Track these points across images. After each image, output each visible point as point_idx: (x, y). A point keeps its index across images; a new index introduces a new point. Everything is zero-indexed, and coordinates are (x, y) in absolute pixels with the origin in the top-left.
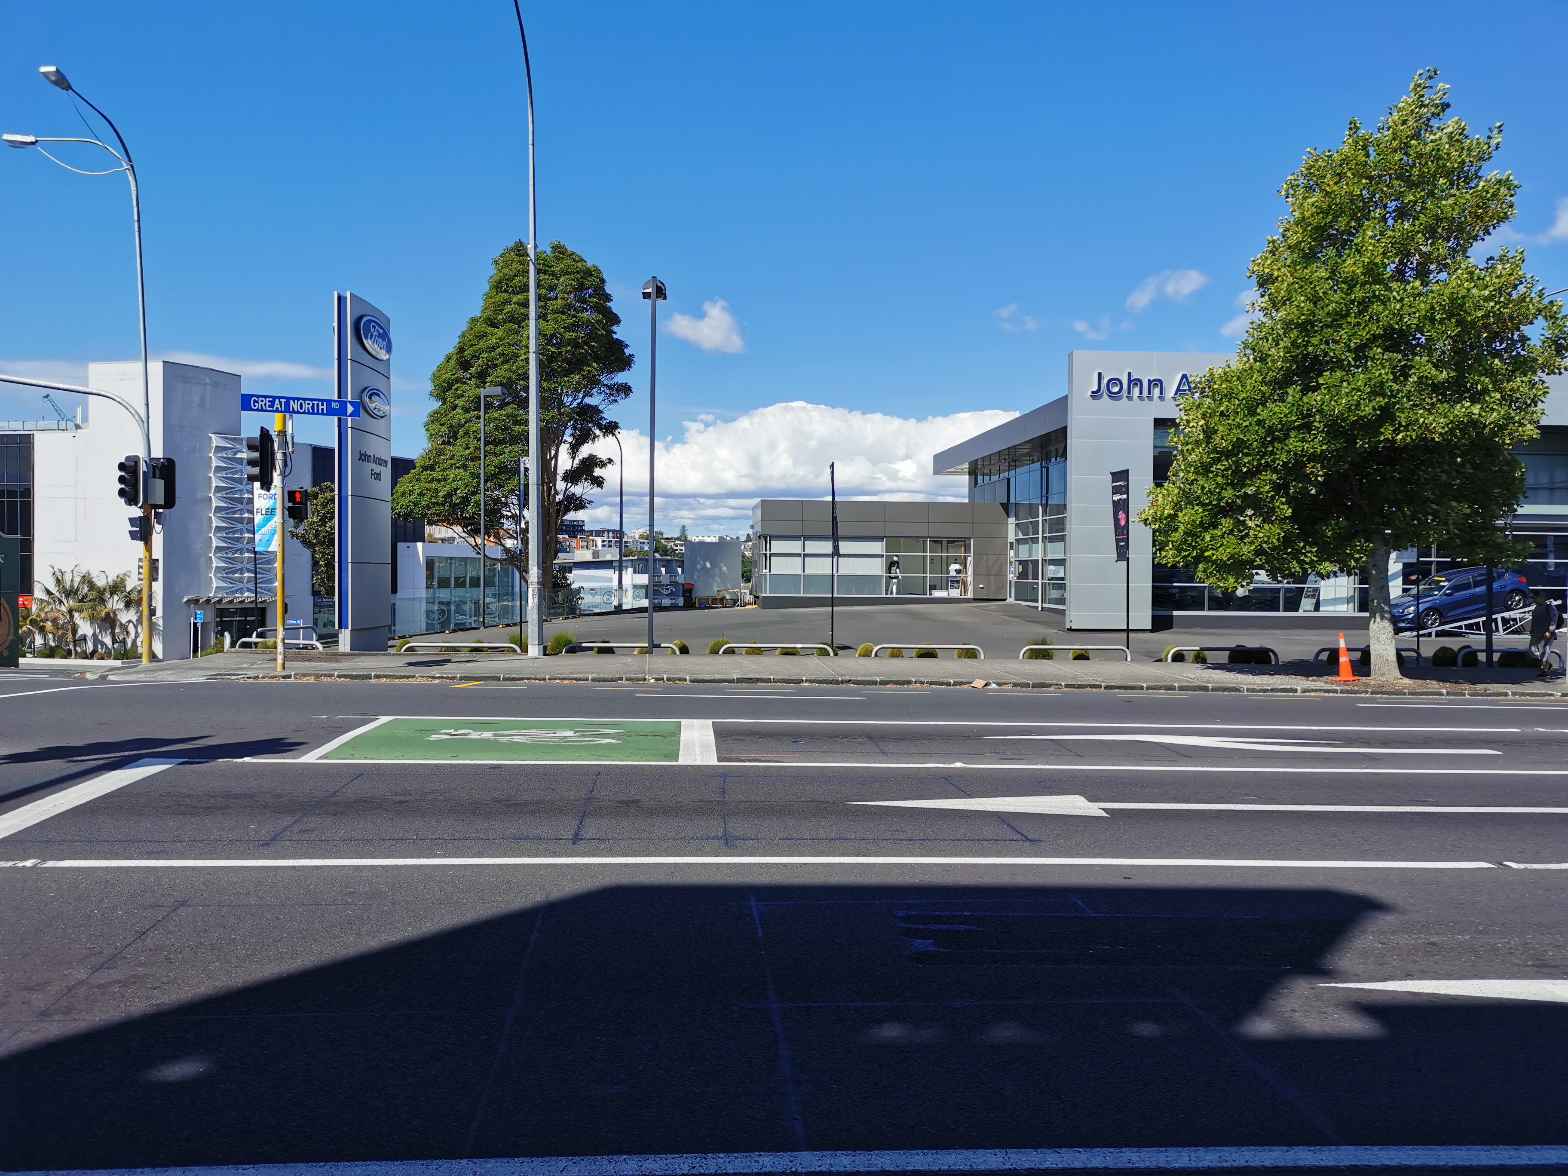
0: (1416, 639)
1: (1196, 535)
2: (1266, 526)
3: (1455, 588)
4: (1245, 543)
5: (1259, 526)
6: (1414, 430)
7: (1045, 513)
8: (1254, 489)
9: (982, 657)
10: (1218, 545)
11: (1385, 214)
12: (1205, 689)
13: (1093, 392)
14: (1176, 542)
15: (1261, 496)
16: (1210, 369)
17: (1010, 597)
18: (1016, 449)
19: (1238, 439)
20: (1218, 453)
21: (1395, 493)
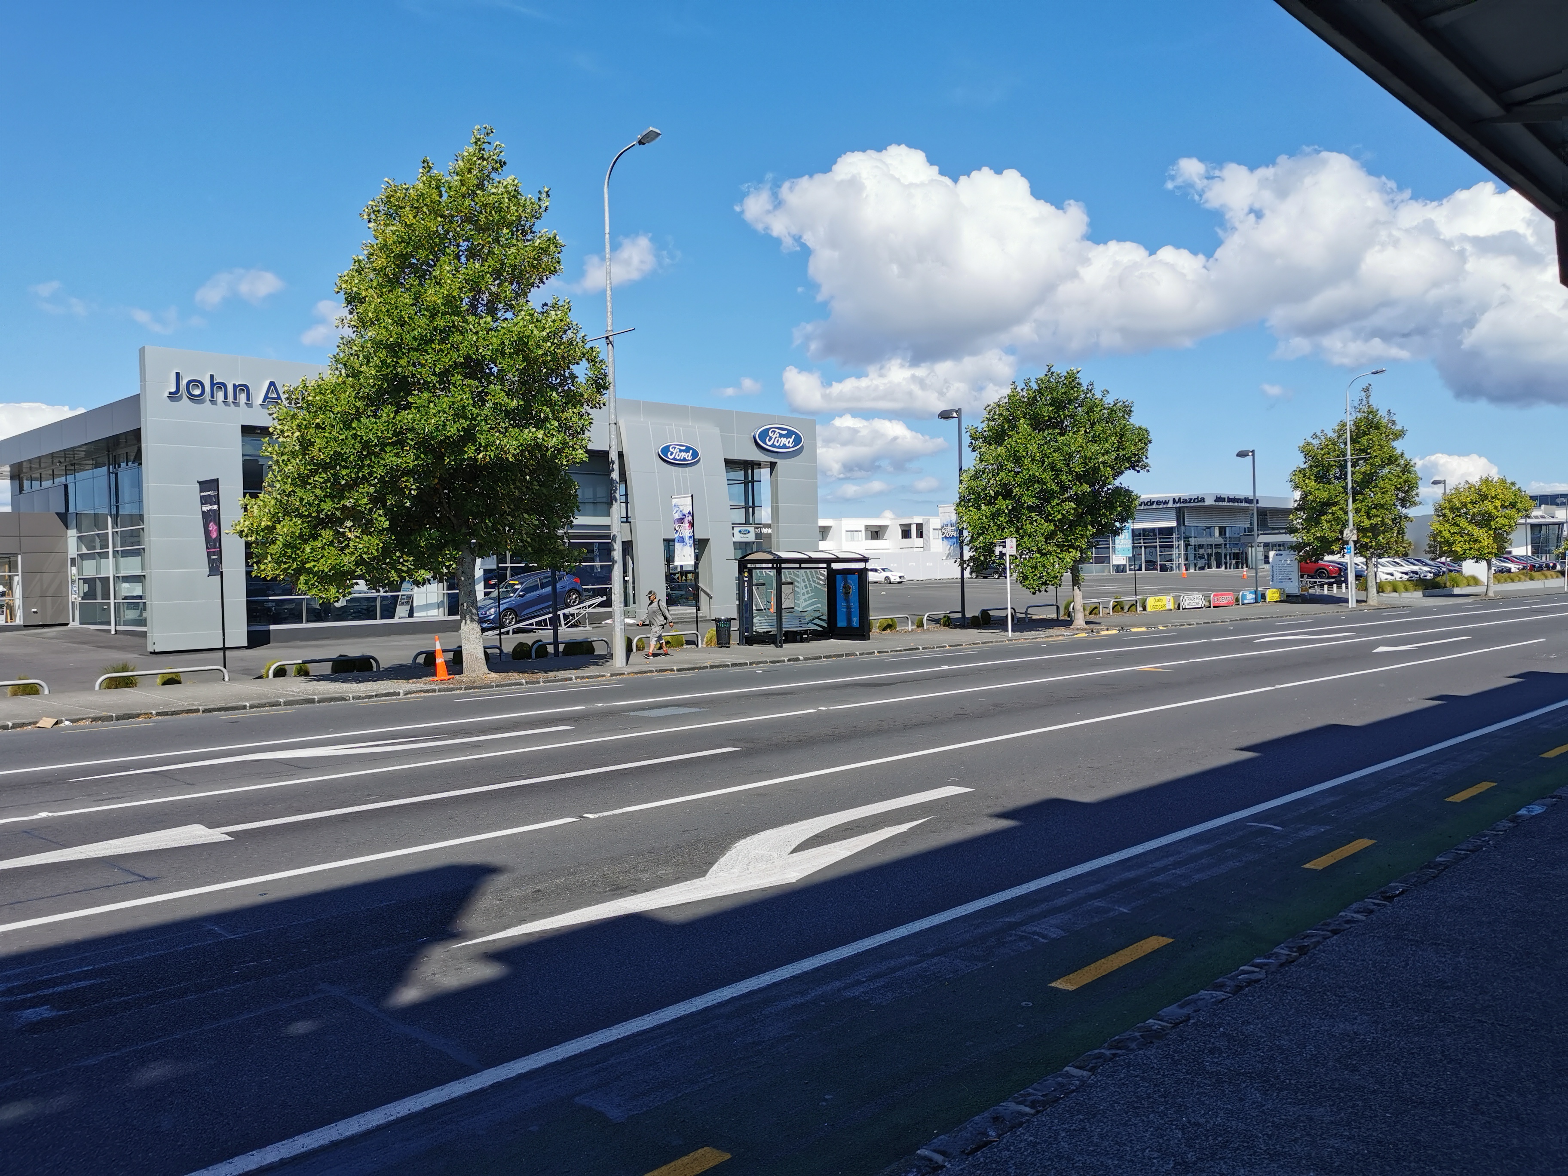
0: (498, 637)
1: (296, 547)
2: (365, 538)
3: (527, 590)
4: (345, 554)
5: (359, 537)
6: (492, 451)
7: (115, 524)
8: (352, 501)
9: (46, 692)
10: (319, 557)
11: (459, 252)
12: (312, 701)
13: (170, 393)
14: (275, 555)
15: (360, 508)
16: (303, 380)
17: (73, 620)
18: (74, 451)
19: (335, 452)
20: (314, 464)
21: (478, 506)
